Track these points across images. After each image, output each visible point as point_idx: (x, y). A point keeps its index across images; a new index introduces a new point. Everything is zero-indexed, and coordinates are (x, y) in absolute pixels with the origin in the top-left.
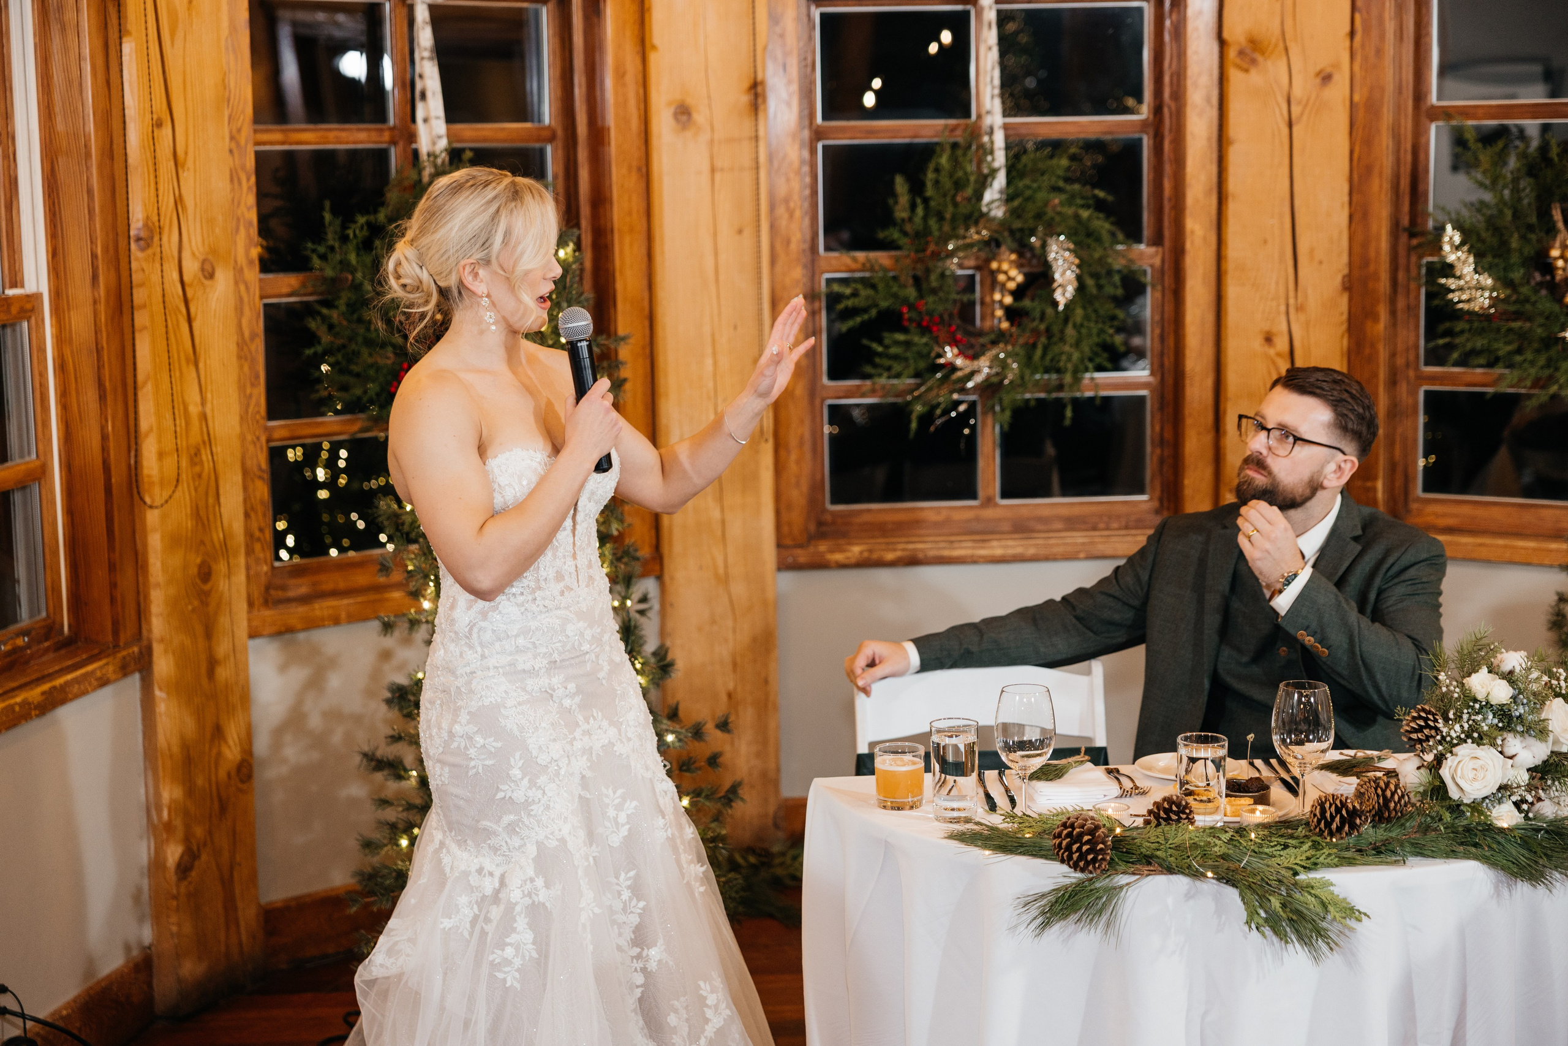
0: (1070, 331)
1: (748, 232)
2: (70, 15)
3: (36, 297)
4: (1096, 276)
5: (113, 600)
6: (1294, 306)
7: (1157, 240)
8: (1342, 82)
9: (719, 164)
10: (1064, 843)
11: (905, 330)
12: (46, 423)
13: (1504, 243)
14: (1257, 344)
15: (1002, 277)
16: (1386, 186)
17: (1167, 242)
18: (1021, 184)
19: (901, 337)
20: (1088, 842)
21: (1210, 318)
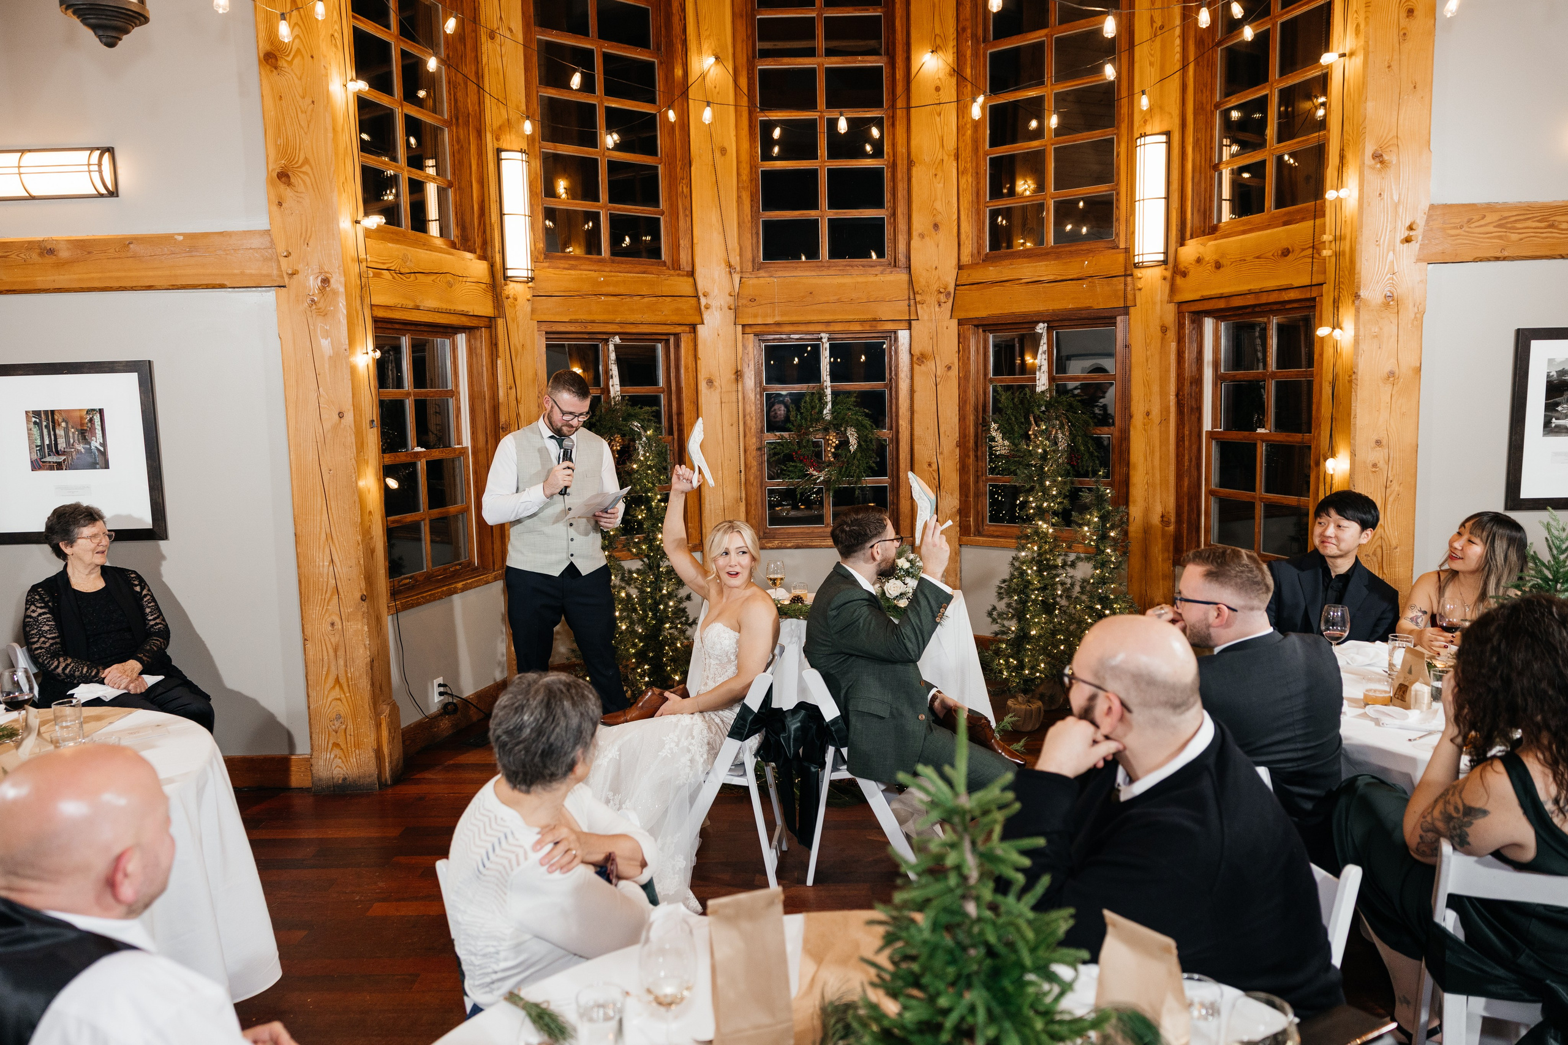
0: (856, 461)
1: (735, 425)
2: (479, 351)
3: (467, 448)
4: (865, 441)
5: (493, 554)
6: (939, 452)
7: (891, 429)
8: (955, 368)
9: (723, 400)
11: (794, 461)
12: (469, 492)
13: (1013, 429)
14: (926, 466)
15: (831, 441)
16: (972, 408)
17: (894, 429)
18: (837, 407)
19: (793, 463)
21: (909, 457)
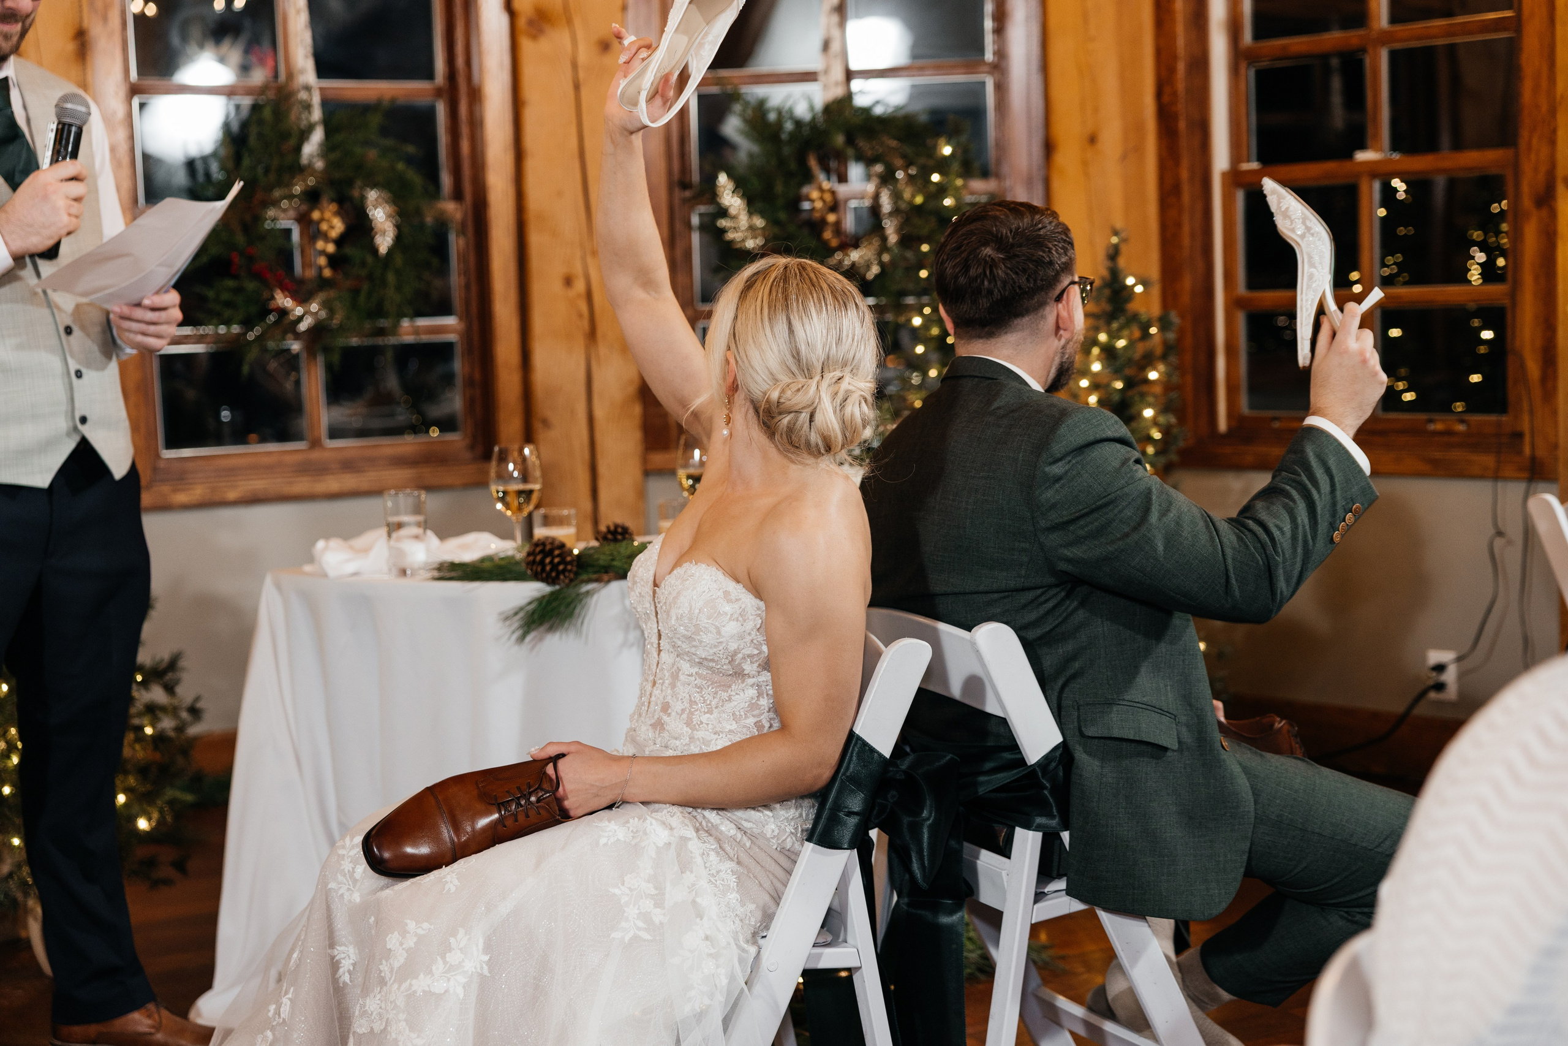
0: (391, 278)
4: (413, 227)
6: (589, 251)
7: (457, 197)
10: (538, 558)
11: (235, 277)
13: (770, 189)
14: (557, 286)
15: (324, 227)
17: (471, 196)
18: (339, 137)
19: (230, 283)
20: (558, 556)
